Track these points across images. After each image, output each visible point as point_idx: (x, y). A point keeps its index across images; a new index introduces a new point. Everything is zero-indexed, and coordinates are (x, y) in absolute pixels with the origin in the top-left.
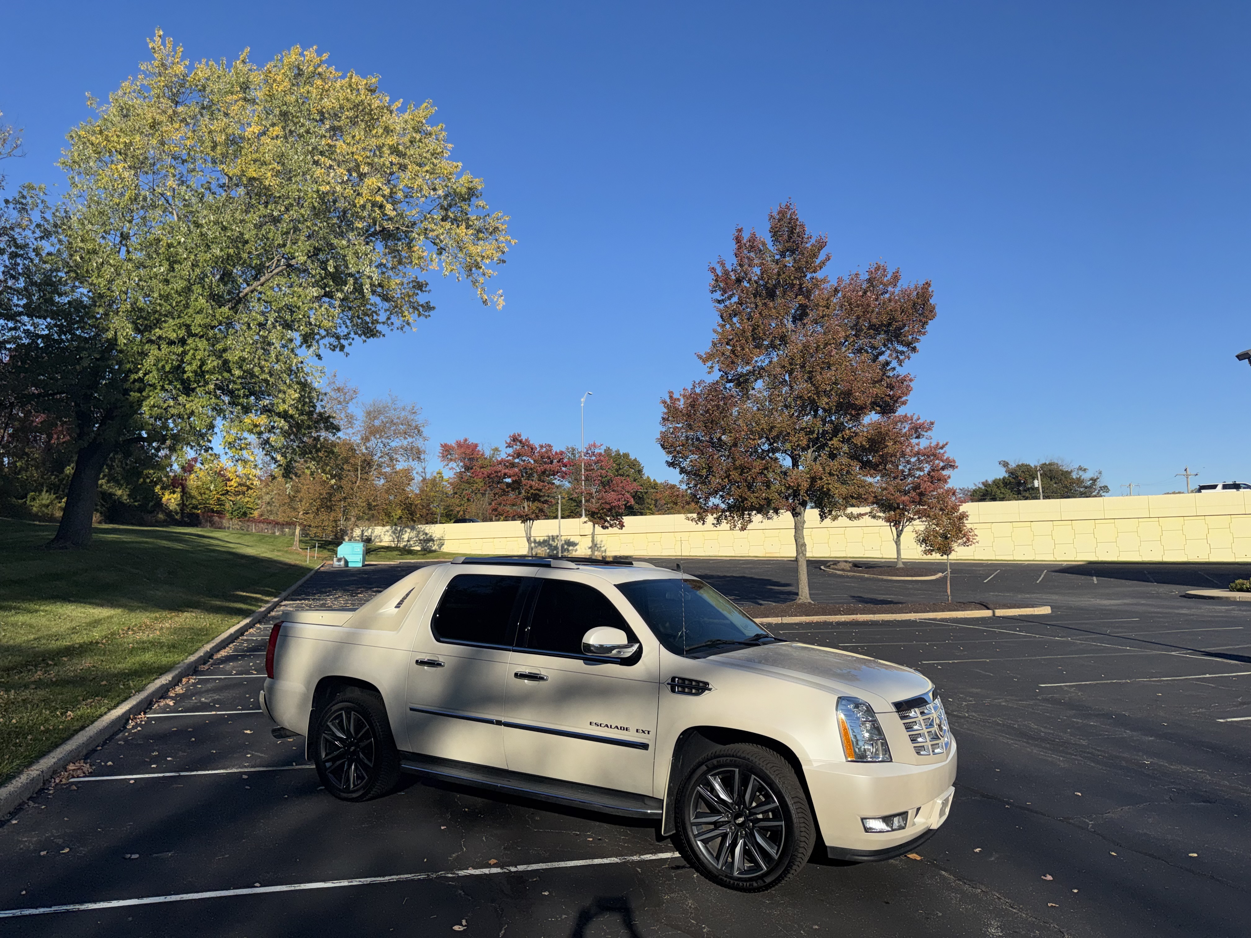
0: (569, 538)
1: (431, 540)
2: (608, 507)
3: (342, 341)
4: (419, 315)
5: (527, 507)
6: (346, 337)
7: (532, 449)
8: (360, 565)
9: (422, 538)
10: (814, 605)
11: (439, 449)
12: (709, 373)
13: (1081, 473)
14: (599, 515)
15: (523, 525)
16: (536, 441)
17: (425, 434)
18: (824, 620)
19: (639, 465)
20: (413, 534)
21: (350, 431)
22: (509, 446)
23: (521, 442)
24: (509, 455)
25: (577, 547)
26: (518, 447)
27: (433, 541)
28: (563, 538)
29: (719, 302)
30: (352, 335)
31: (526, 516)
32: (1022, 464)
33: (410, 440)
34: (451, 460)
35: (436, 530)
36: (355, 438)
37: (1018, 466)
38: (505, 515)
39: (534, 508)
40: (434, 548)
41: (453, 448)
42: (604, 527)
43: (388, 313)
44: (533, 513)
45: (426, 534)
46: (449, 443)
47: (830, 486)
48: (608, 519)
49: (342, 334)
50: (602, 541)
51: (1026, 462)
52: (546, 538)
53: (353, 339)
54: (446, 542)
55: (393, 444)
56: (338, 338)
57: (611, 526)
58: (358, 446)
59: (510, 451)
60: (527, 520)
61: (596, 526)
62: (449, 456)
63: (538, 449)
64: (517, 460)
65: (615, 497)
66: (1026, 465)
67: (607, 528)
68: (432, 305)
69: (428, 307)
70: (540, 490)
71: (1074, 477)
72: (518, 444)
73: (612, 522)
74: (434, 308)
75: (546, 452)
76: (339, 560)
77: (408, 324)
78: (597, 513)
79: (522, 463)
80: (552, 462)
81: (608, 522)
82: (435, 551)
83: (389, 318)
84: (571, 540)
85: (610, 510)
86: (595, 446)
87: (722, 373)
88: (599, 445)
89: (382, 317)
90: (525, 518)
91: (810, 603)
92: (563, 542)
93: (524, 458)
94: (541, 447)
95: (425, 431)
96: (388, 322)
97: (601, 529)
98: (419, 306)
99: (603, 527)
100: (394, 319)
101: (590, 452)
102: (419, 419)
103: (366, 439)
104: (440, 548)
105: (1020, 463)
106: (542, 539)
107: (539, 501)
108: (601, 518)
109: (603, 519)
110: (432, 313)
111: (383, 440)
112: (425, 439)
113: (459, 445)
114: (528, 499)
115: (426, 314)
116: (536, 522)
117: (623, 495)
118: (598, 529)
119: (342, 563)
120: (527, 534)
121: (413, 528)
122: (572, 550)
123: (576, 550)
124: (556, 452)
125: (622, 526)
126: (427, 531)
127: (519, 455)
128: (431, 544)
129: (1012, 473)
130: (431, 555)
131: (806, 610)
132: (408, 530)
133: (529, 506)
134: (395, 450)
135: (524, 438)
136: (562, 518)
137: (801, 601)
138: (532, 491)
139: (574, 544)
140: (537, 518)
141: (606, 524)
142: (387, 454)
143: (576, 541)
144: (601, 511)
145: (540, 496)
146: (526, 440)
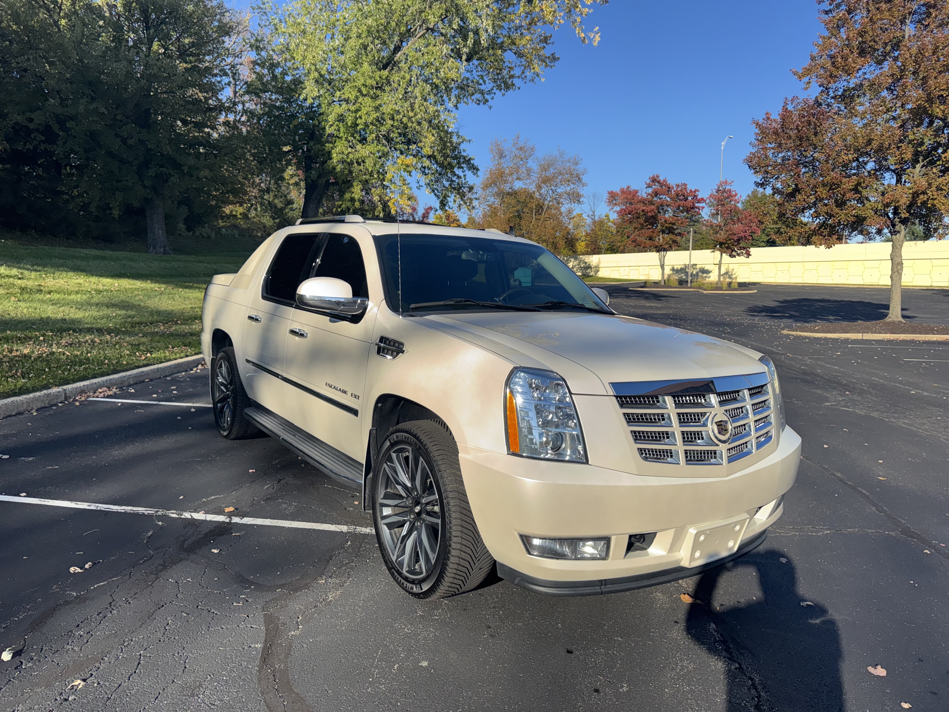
0: (703, 266)
1: (589, 267)
2: (736, 237)
3: (486, 96)
4: (546, 66)
5: (661, 239)
6: (489, 92)
7: (669, 188)
8: (530, 285)
9: (582, 266)
10: (905, 323)
11: (606, 196)
12: (806, 89)
15: (658, 254)
16: (672, 182)
17: (584, 181)
18: (912, 338)
20: (576, 263)
21: (528, 181)
22: (649, 186)
23: (659, 182)
24: (648, 194)
25: (711, 274)
26: (656, 186)
27: (591, 268)
28: (698, 267)
29: (827, 12)
30: (495, 90)
31: (661, 246)
33: (572, 186)
34: (616, 204)
35: (594, 260)
36: (531, 187)
38: (643, 245)
39: (668, 239)
40: (591, 274)
41: (618, 194)
42: (732, 256)
43: (523, 68)
44: (666, 244)
45: (586, 263)
46: (614, 191)
47: (935, 202)
48: (735, 248)
49: (486, 90)
50: (733, 270)
52: (683, 266)
53: (495, 94)
54: (601, 269)
55: (559, 190)
56: (482, 93)
57: (738, 255)
58: (534, 193)
59: (650, 190)
60: (661, 250)
61: (724, 255)
62: (614, 202)
63: (675, 189)
64: (655, 199)
65: (741, 228)
67: (735, 256)
68: (557, 56)
69: (554, 58)
70: (674, 224)
72: (657, 184)
73: (739, 252)
74: (558, 58)
75: (681, 190)
76: (515, 281)
77: (538, 75)
79: (659, 201)
80: (686, 199)
81: (735, 251)
82: (591, 276)
83: (523, 73)
84: (706, 268)
85: (738, 241)
86: (726, 183)
87: (822, 88)
89: (517, 72)
90: (659, 249)
91: (900, 322)
92: (698, 270)
93: (661, 197)
94: (678, 186)
95: (584, 179)
96: (522, 76)
97: (728, 257)
98: (546, 58)
99: (730, 256)
100: (527, 73)
101: (721, 189)
102: (580, 168)
103: (539, 187)
104: (596, 274)
106: (679, 267)
107: (673, 233)
108: (728, 248)
109: (730, 248)
110: (557, 63)
111: (552, 187)
112: (584, 185)
113: (623, 191)
114: (663, 232)
115: (552, 64)
116: (669, 253)
117: (751, 227)
118: (726, 257)
119: (517, 283)
120: (661, 261)
121: (576, 259)
122: (706, 277)
123: (709, 277)
124: (691, 191)
125: (748, 255)
126: (586, 261)
127: (656, 194)
128: (589, 270)
130: (588, 279)
131: (894, 328)
132: (573, 260)
133: (663, 238)
134: (560, 196)
135: (661, 179)
136: (693, 249)
137: (890, 319)
138: (666, 225)
139: (708, 272)
140: (670, 249)
141: (734, 253)
142: (556, 199)
143: (710, 269)
144: (728, 242)
145: (674, 229)
146: (664, 181)
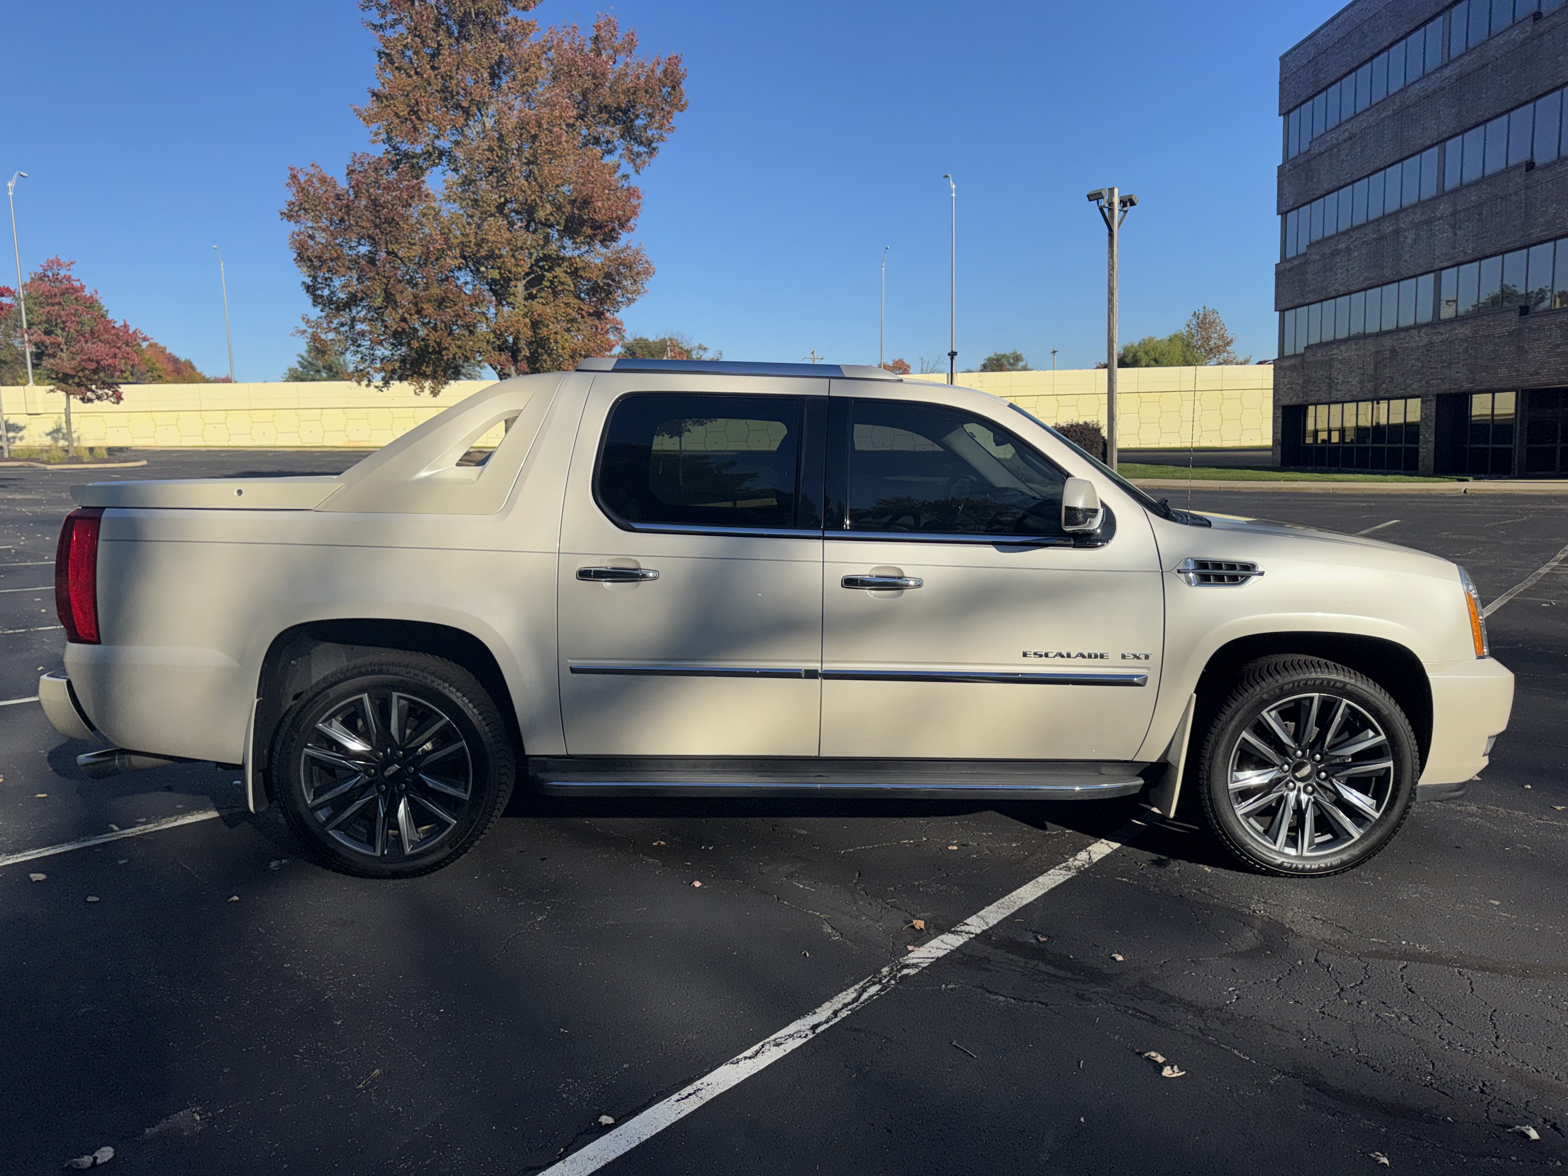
2: (94, 365)
13: (701, 352)
14: (77, 380)
19: (101, 308)
32: (641, 339)
37: (636, 340)
42: (85, 400)
48: (94, 387)
50: (82, 423)
51: (644, 336)
57: (99, 398)
61: (72, 398)
66: (645, 340)
67: (90, 400)
71: (694, 357)
73: (100, 392)
78: (73, 377)
81: (93, 391)
85: (95, 371)
86: (58, 263)
88: (68, 262)
97: (80, 402)
99: (82, 399)
101: (50, 274)
105: (638, 337)
108: (79, 385)
109: (84, 386)
117: (119, 348)
118: (76, 402)
125: (119, 398)
129: (628, 349)
141: (90, 395)
144: (81, 373)
